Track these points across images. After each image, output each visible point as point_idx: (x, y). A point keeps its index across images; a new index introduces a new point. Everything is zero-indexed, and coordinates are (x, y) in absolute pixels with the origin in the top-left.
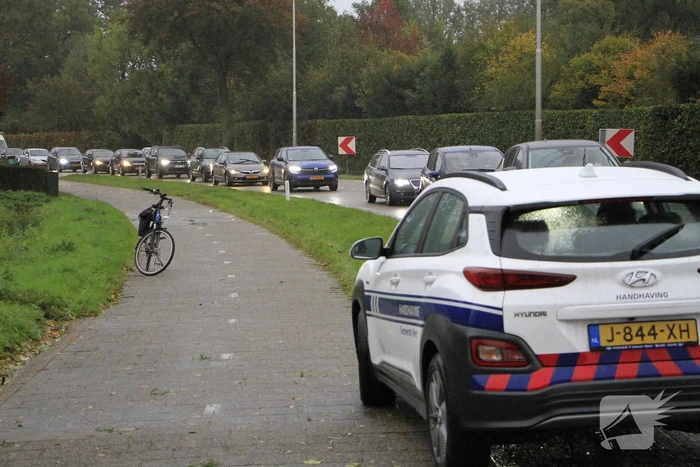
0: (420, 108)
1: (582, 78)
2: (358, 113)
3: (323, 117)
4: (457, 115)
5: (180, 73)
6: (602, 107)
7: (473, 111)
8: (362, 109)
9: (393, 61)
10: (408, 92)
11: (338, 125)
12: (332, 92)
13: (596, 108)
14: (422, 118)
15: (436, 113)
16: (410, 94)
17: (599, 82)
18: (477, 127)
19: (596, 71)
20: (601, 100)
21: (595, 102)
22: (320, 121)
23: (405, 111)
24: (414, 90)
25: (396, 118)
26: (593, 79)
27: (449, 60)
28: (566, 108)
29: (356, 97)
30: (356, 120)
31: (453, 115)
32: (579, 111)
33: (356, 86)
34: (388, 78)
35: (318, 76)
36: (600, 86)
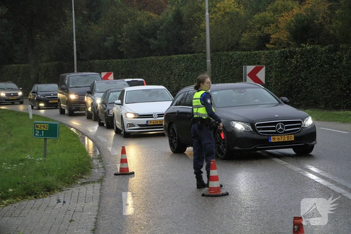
0: (160, 51)
1: (260, 29)
3: (100, 58)
4: (181, 56)
6: (273, 48)
7: (193, 52)
8: (123, 52)
9: (144, 18)
10: (152, 40)
11: (108, 64)
12: (105, 40)
13: (268, 49)
14: (161, 58)
15: (169, 55)
16: (153, 41)
17: (270, 32)
18: (194, 64)
20: (271, 44)
21: (267, 46)
22: (97, 61)
24: (156, 38)
25: (145, 58)
26: (266, 30)
27: (178, 18)
28: (250, 50)
29: (119, 44)
30: (119, 60)
31: (180, 55)
32: (257, 52)
33: (119, 36)
34: (140, 30)
36: (270, 34)
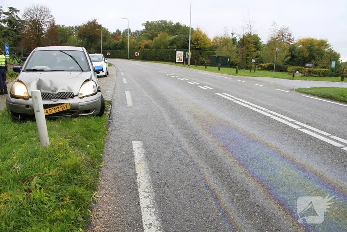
0: (119, 49)
2: (111, 49)
5: (85, 43)
9: (116, 42)
19: (140, 44)
23: (117, 49)
24: (118, 46)
27: (123, 42)
34: (115, 44)
35: (105, 44)
